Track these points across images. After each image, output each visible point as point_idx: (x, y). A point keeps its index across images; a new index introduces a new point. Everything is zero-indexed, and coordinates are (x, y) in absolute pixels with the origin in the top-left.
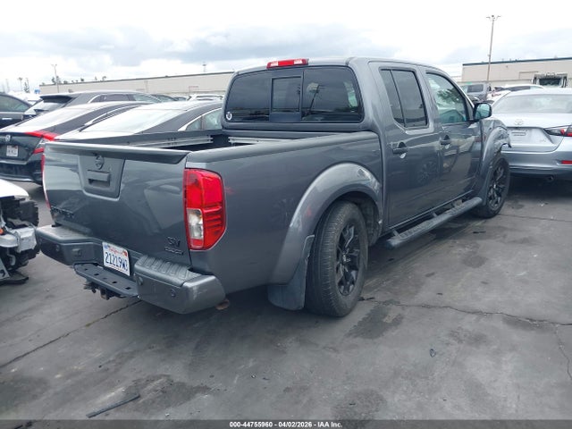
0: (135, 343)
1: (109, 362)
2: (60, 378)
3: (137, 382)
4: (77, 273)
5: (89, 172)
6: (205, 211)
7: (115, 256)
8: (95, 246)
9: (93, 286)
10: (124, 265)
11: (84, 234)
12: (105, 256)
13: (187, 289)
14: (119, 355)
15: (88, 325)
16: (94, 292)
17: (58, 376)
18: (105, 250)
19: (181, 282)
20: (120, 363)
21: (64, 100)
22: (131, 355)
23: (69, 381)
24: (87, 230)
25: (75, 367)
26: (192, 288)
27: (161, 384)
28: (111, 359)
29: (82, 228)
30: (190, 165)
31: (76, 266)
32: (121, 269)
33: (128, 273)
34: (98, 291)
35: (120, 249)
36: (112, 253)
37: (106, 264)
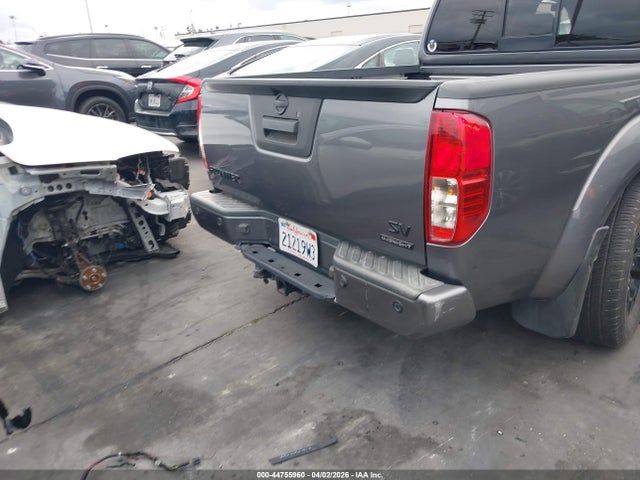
0: (317, 353)
1: (288, 379)
2: (229, 396)
3: (330, 416)
4: (246, 257)
5: (265, 119)
6: (465, 183)
7: (297, 239)
8: (268, 222)
9: (265, 274)
10: (309, 252)
11: (252, 205)
12: (282, 237)
13: (424, 305)
14: (298, 370)
15: (255, 321)
16: (266, 282)
17: (226, 392)
18: (282, 229)
19: (414, 293)
20: (302, 383)
21: (206, 43)
22: (316, 373)
23: (240, 402)
24: (256, 200)
25: (246, 382)
26: (432, 305)
27: (364, 425)
28: (290, 374)
29: (249, 197)
30: (442, 103)
31: (243, 247)
32: (304, 257)
33: (315, 263)
34: (272, 283)
35: (306, 230)
36: (292, 234)
37: (282, 248)
